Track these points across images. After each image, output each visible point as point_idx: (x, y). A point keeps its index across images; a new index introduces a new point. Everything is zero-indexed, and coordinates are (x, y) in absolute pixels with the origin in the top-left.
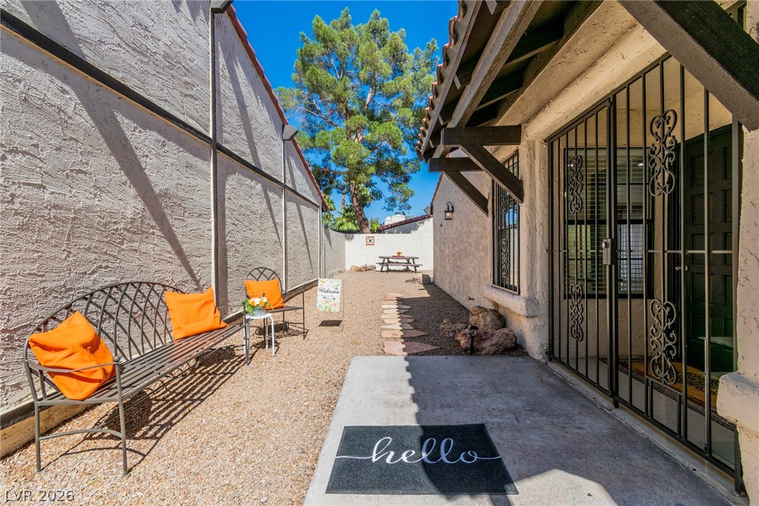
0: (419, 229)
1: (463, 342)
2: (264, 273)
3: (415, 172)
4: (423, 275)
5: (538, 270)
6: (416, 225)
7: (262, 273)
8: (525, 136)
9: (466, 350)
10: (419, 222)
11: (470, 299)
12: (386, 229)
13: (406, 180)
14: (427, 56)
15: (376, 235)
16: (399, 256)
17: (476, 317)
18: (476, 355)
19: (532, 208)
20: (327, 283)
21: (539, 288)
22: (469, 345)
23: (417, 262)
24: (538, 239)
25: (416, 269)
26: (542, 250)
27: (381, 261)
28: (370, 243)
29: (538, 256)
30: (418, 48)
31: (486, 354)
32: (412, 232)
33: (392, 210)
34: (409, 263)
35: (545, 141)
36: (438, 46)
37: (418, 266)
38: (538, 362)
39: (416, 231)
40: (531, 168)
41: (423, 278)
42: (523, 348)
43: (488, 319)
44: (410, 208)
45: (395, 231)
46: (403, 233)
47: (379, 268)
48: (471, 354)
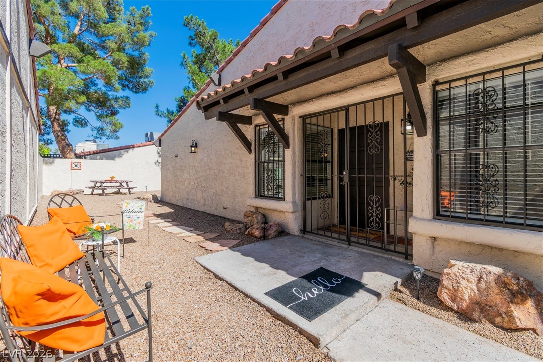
0: (124, 157)
1: (257, 233)
2: (65, 199)
3: (125, 109)
4: (153, 196)
5: (297, 186)
6: (121, 154)
7: (63, 200)
8: (291, 113)
9: (261, 238)
10: (124, 151)
11: (224, 208)
12: (88, 155)
13: (114, 114)
14: (142, 17)
15: (83, 161)
16: (112, 180)
17: (251, 218)
18: (267, 239)
19: (294, 152)
20: (132, 205)
21: (297, 196)
22: (262, 235)
23: (131, 185)
24: (297, 169)
25: (130, 192)
26: (299, 176)
27: (93, 185)
28: (76, 168)
29: (297, 179)
30: (134, 7)
31: (272, 238)
32: (116, 159)
33: (101, 139)
34: (121, 185)
35: (301, 117)
36: (152, 13)
37: (133, 189)
38: (298, 236)
39: (121, 159)
40: (294, 130)
41: (153, 198)
42: (285, 232)
43: (260, 218)
44: (119, 138)
45: (99, 157)
46: (107, 159)
47: (89, 191)
48: (265, 240)
